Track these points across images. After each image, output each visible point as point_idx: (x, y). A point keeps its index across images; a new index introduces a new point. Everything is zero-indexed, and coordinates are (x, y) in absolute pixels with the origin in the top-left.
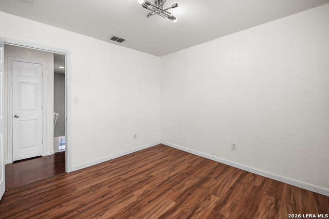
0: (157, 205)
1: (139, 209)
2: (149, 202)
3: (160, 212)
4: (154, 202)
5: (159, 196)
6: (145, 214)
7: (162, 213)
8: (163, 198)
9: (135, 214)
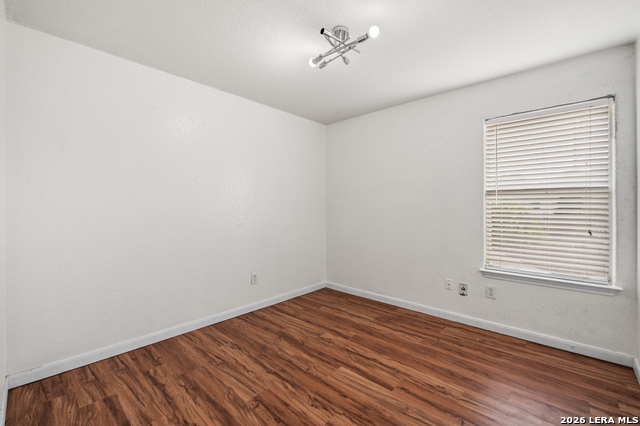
0: (350, 386)
1: (366, 407)
2: (345, 396)
3: (363, 381)
4: (343, 390)
5: (327, 385)
6: (374, 398)
7: (366, 380)
8: (333, 380)
9: (376, 411)
